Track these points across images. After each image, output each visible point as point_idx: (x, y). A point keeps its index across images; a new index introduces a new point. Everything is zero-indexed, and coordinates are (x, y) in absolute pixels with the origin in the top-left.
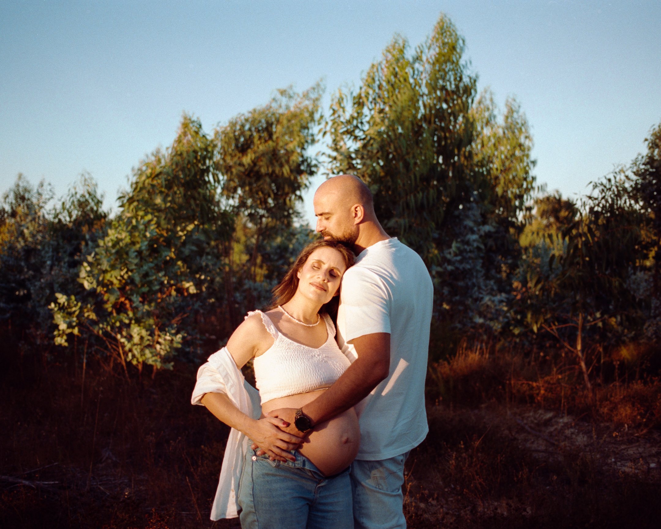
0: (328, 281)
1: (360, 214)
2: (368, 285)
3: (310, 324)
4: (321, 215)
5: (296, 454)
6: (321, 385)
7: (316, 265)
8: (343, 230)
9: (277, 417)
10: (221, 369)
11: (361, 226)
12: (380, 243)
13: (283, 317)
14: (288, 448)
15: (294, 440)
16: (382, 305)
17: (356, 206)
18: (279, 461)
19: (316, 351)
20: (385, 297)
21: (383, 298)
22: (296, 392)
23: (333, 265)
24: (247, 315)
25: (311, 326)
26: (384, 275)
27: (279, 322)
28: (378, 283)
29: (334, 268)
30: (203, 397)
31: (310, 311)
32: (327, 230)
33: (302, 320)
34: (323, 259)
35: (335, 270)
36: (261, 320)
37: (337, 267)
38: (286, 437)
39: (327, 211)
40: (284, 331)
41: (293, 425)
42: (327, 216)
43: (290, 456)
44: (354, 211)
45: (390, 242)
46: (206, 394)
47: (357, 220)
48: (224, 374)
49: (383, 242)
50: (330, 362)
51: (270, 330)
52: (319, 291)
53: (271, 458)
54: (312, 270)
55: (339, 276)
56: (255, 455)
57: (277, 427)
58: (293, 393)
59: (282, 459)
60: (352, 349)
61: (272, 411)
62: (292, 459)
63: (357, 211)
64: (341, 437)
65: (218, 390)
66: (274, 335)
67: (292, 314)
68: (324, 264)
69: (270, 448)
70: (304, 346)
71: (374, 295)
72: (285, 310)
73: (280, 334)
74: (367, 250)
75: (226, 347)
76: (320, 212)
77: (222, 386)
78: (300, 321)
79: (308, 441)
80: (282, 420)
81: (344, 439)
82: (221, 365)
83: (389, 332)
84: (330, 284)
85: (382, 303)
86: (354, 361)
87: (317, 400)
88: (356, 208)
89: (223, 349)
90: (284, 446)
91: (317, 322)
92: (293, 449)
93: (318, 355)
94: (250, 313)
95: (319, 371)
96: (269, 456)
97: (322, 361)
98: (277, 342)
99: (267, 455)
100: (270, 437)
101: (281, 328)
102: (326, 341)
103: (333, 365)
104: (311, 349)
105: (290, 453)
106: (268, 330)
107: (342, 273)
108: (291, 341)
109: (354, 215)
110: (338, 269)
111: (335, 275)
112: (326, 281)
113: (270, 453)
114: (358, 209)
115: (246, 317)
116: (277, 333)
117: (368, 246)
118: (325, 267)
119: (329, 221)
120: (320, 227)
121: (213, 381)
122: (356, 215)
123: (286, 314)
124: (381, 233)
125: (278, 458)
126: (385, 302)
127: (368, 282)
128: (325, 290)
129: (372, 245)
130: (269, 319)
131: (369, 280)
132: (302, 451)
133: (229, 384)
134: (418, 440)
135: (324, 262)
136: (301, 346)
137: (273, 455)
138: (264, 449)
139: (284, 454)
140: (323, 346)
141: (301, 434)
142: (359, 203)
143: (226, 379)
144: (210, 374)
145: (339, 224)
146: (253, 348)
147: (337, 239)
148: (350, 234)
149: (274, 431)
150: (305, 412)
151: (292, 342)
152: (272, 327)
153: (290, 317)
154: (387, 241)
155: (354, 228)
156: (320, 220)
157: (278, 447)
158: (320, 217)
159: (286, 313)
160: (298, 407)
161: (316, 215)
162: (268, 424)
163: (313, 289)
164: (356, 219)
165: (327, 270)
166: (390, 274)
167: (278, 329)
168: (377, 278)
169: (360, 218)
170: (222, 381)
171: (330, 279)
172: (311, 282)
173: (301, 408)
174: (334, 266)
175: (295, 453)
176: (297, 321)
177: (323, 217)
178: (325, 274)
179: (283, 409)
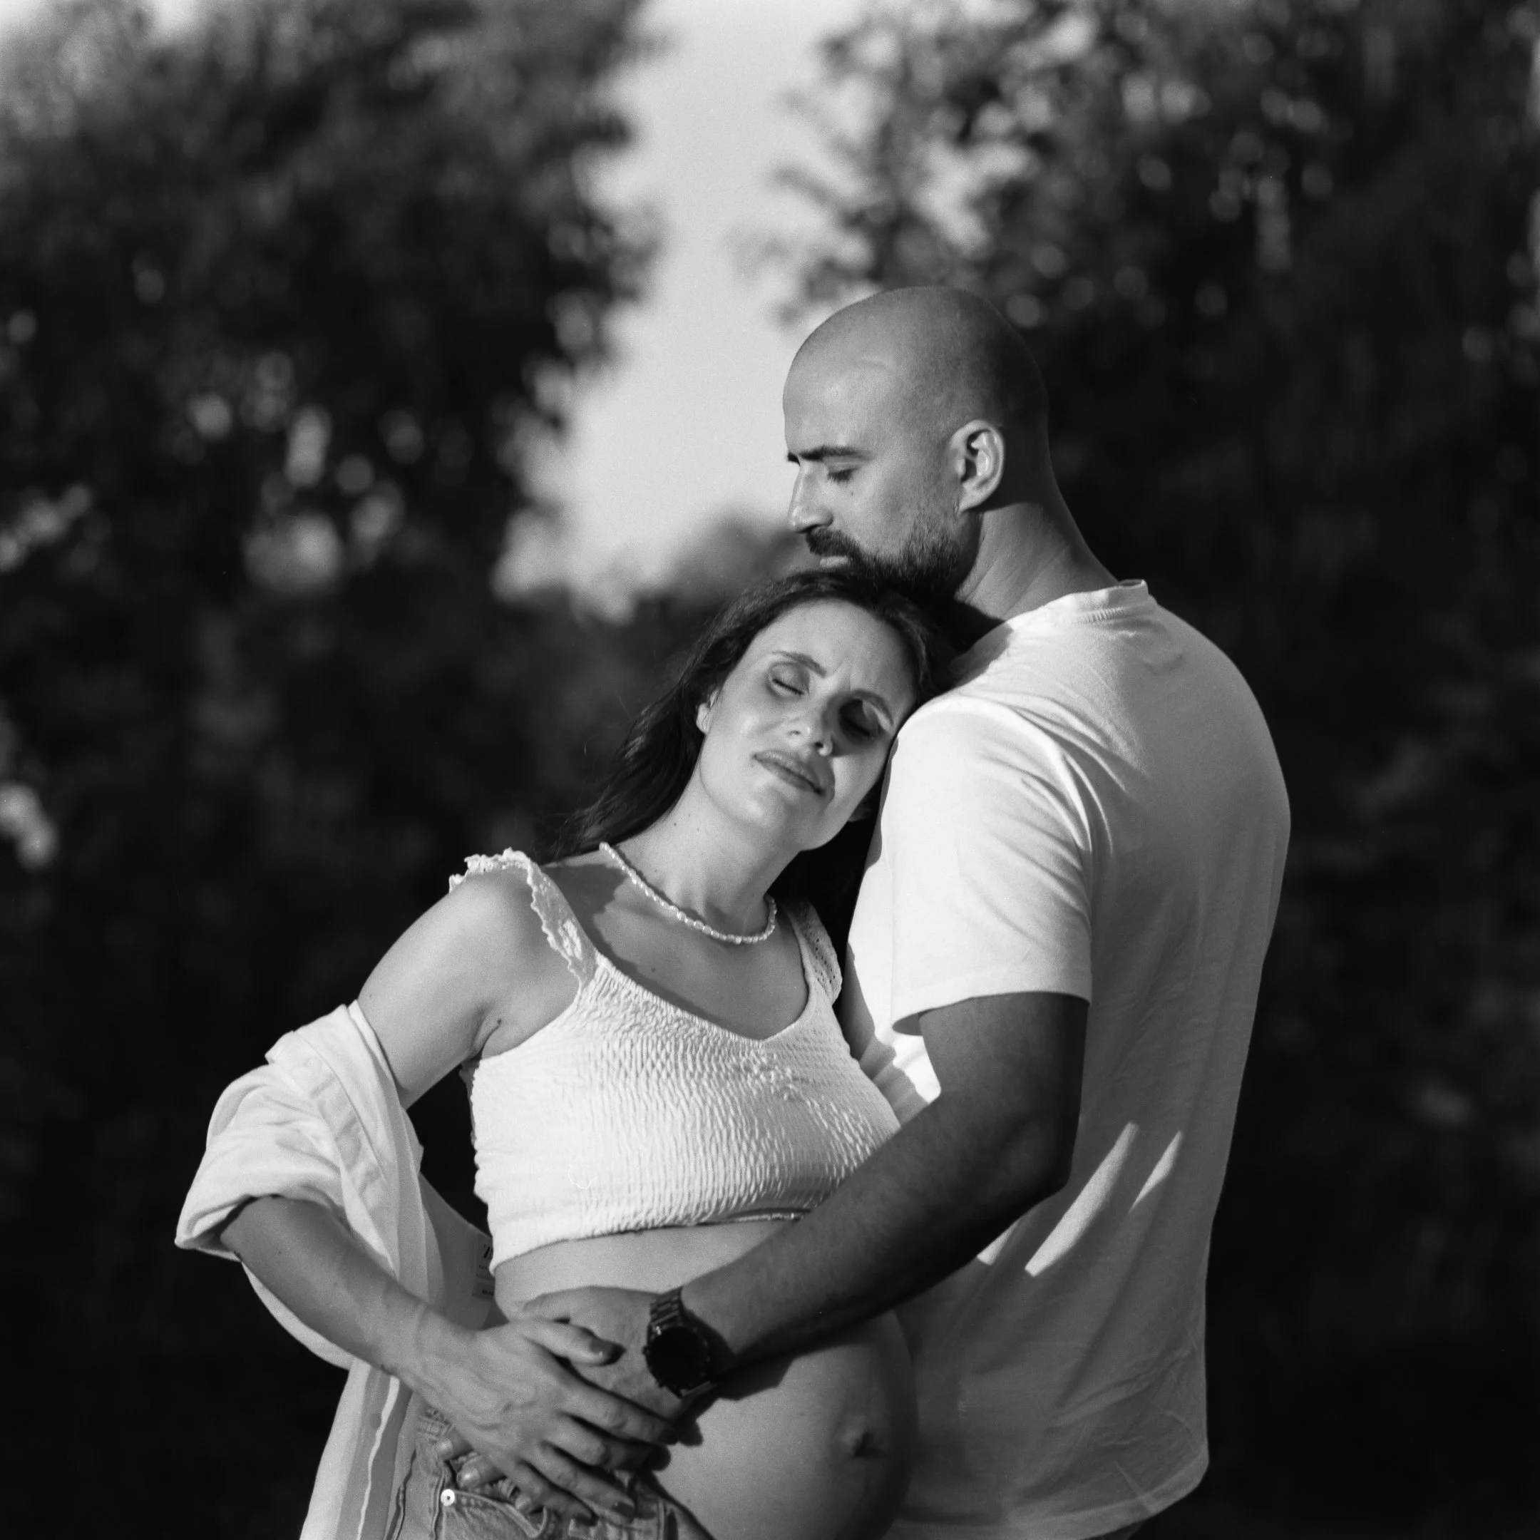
0: (836, 752)
1: (989, 464)
2: (1014, 780)
3: (737, 934)
4: (815, 456)
5: (638, 1488)
6: (769, 1196)
7: (787, 676)
8: (906, 531)
9: (564, 1321)
10: (329, 1096)
11: (989, 518)
12: (1069, 602)
13: (620, 892)
14: (606, 1458)
15: (633, 1426)
16: (1060, 872)
17: (971, 427)
18: (558, 1516)
19: (756, 1052)
20: (1079, 843)
21: (1068, 844)
22: (655, 1216)
23: (858, 681)
24: (462, 869)
25: (739, 940)
26: (1080, 744)
27: (601, 909)
28: (1049, 772)
29: (864, 695)
30: (233, 1216)
31: (739, 874)
32: (836, 526)
33: (700, 910)
34: (821, 651)
35: (867, 706)
36: (525, 894)
37: (878, 692)
38: (599, 1411)
39: (841, 440)
40: (619, 951)
41: (635, 1360)
42: (840, 465)
43: (612, 1496)
44: (962, 450)
45: (1113, 601)
46: (249, 1200)
47: (973, 494)
48: (340, 1119)
49: (1083, 597)
50: (813, 1104)
51: (559, 940)
52: (791, 792)
53: (521, 1502)
54: (765, 696)
55: (880, 730)
56: (454, 1483)
57: (564, 1363)
58: (642, 1219)
59: (575, 1508)
60: (912, 1058)
61: (544, 1298)
62: (620, 1509)
63: (974, 452)
64: (838, 1425)
65: (309, 1187)
66: (576, 964)
67: (662, 882)
68: (822, 672)
69: (528, 1456)
70: (705, 1024)
71: (1033, 825)
72: (628, 863)
73: (602, 962)
74: (1009, 631)
75: (355, 1005)
76: (811, 445)
77: (324, 1173)
78: (692, 914)
79: (693, 1438)
80: (587, 1332)
81: (851, 1436)
82: (333, 1078)
83: (1083, 990)
84: (840, 766)
85: (1064, 863)
86: (915, 1111)
87: (747, 1263)
88: (973, 437)
89: (341, 1010)
90: (585, 1447)
91: (763, 930)
92: (625, 1466)
93: (763, 1069)
94: (476, 863)
95: (763, 1133)
96: (516, 1491)
97: (779, 1095)
98: (587, 997)
99: (504, 1488)
100: (531, 1404)
101: (608, 938)
102: (799, 1015)
103: (826, 1115)
104: (733, 1037)
105: (611, 1480)
106: (551, 939)
107: (896, 720)
108: (648, 996)
109: (960, 468)
110: (879, 701)
111: (868, 726)
112: (824, 751)
113: (524, 1479)
114: (981, 443)
115: (455, 880)
116: (589, 956)
117: (1014, 610)
118: (824, 687)
119: (851, 486)
120: (808, 510)
121: (286, 1145)
122: (970, 469)
123: (635, 880)
124: (1076, 559)
125: (555, 1501)
126: (1074, 862)
127: (1010, 766)
128: (819, 791)
129: (1034, 606)
130: (556, 893)
131: (1017, 760)
132: (663, 1477)
133: (361, 1168)
134: (1165, 1486)
135: (824, 664)
136: (690, 1024)
137: (538, 1488)
138: (495, 1458)
139: (585, 1486)
140: (785, 1031)
141: (669, 1402)
142: (985, 415)
143: (348, 1145)
144: (275, 1114)
145: (893, 504)
146: (479, 1015)
147: (879, 566)
148: (937, 552)
149: (547, 1379)
150: (693, 1305)
151: (655, 1000)
152: (571, 928)
153: (648, 892)
154: (1101, 595)
155: (954, 528)
156: (810, 479)
157: (561, 1452)
158: (807, 466)
159: (631, 873)
160: (661, 1283)
161: (792, 458)
162: (524, 1347)
163: (767, 778)
164: (969, 486)
165: (831, 701)
166: (1107, 739)
167: (597, 941)
168: (1052, 753)
169: (985, 482)
170: (327, 1148)
171: (842, 740)
172: (759, 748)
173: (678, 1292)
174: (866, 686)
175: (632, 1483)
176: (679, 915)
177: (823, 469)
178: (825, 721)
179: (594, 1290)
